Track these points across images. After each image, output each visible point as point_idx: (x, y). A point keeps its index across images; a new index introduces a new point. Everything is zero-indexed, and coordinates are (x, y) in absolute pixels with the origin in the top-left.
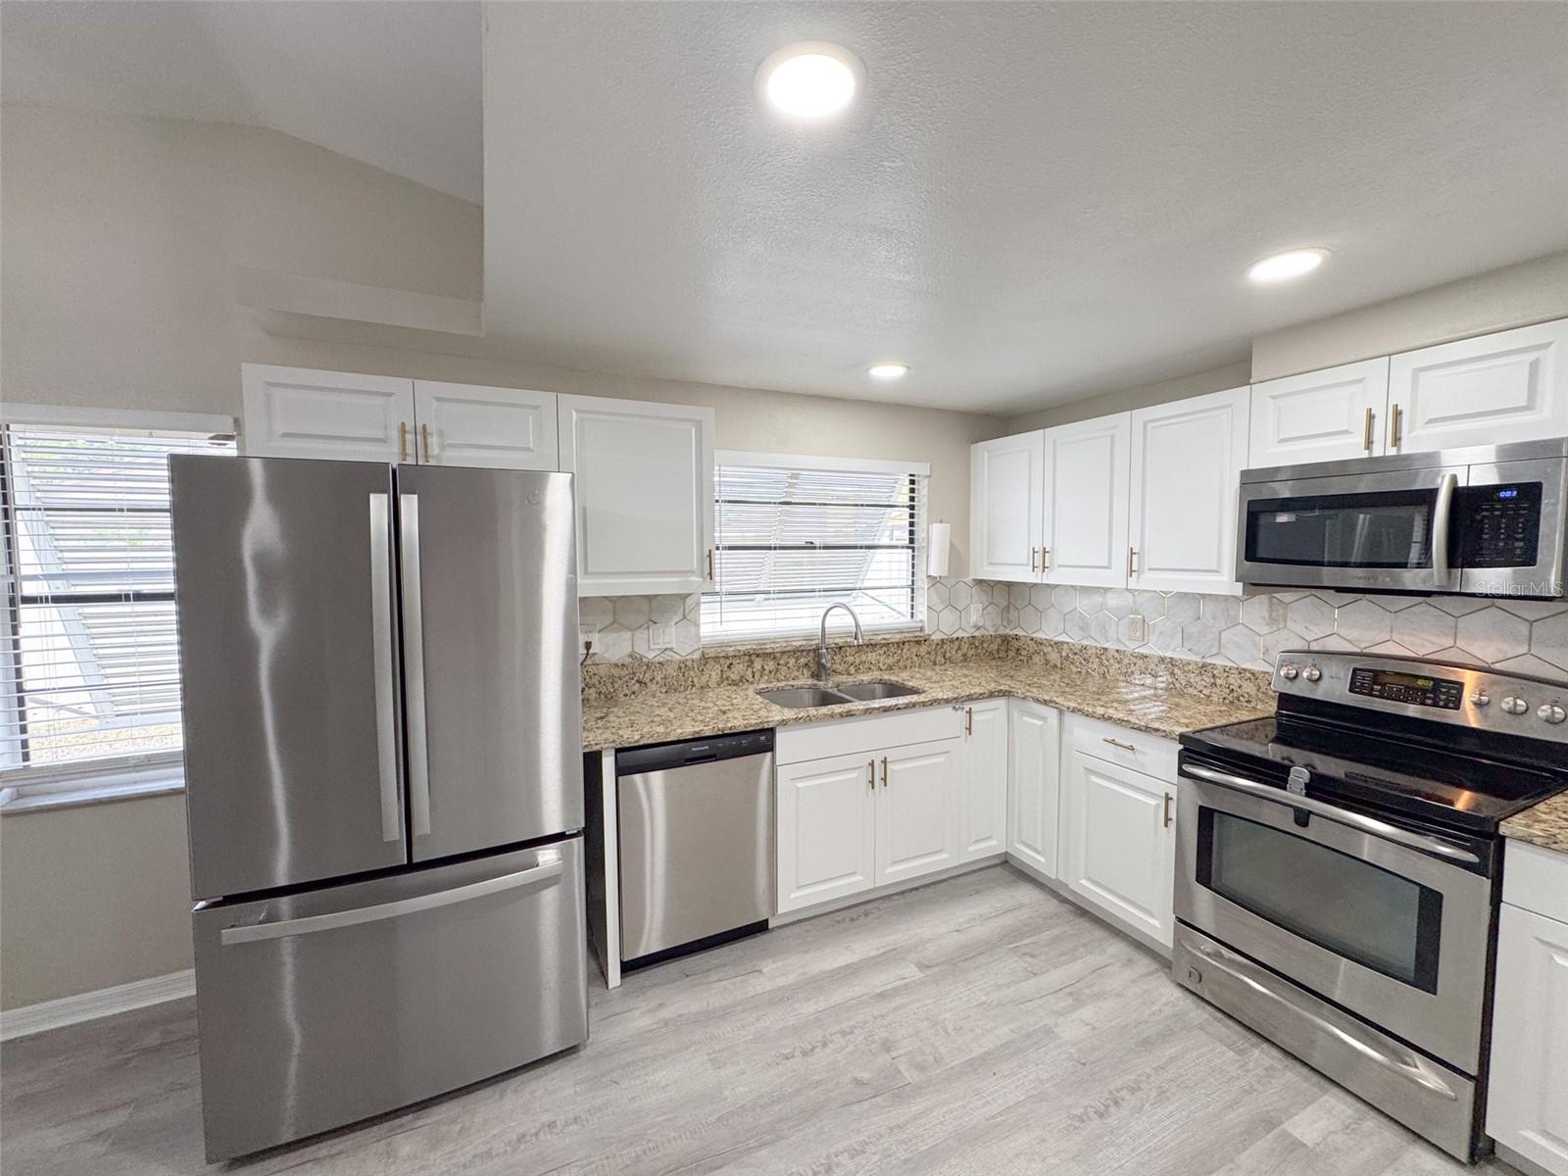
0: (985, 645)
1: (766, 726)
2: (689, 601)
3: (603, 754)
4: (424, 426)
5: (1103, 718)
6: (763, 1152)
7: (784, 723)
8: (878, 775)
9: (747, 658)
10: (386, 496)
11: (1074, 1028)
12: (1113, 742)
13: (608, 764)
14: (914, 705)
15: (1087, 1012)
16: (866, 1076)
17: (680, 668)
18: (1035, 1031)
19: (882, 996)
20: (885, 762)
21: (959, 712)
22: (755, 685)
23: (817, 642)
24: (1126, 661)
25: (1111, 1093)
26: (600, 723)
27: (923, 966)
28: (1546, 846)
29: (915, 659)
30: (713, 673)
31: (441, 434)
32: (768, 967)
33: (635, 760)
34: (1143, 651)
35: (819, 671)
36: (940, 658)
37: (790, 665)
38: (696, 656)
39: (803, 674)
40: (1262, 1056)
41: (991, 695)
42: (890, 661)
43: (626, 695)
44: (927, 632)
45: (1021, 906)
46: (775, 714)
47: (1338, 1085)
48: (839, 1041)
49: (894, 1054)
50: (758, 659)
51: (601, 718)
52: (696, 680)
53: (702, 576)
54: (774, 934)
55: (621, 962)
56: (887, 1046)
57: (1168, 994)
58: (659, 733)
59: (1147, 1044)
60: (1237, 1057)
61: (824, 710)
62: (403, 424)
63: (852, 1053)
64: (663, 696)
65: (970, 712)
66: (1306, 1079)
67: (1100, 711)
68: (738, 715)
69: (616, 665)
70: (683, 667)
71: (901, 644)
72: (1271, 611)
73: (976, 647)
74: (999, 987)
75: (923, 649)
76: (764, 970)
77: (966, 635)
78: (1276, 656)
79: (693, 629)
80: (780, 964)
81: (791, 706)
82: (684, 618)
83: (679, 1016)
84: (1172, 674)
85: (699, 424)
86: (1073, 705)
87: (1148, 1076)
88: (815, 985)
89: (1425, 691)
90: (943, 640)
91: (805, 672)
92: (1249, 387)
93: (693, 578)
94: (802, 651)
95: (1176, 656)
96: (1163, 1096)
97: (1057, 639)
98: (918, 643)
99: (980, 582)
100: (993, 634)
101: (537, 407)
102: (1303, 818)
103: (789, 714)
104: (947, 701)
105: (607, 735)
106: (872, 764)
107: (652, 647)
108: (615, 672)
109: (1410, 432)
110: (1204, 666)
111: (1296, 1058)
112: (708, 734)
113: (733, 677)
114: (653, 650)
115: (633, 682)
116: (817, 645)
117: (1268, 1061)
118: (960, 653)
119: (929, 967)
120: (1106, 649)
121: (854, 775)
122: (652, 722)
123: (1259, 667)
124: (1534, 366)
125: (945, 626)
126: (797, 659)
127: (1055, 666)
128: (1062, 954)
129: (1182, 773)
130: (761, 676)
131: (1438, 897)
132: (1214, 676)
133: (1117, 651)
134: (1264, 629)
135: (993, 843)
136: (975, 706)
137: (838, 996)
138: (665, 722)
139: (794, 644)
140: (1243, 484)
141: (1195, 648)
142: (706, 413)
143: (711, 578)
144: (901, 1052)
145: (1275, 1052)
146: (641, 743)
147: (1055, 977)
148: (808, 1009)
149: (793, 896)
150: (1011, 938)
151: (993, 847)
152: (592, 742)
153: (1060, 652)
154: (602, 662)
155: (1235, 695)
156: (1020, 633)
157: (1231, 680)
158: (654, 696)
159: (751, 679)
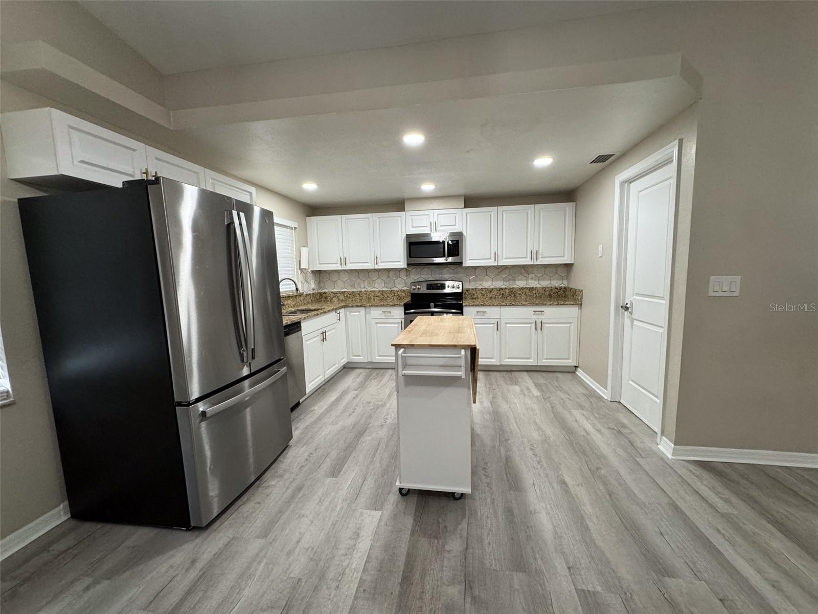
0: (316, 296)
1: (298, 321)
4: (156, 173)
5: (381, 306)
8: (324, 337)
12: (384, 312)
16: (371, 408)
19: (355, 398)
20: (325, 332)
21: (336, 313)
24: (368, 294)
28: (469, 306)
29: (300, 302)
34: (373, 289)
44: (301, 291)
45: (361, 372)
48: (357, 407)
62: (147, 170)
63: (363, 407)
65: (339, 313)
67: (380, 304)
71: (296, 296)
72: (406, 273)
73: (314, 297)
78: (409, 284)
84: (383, 295)
86: (370, 304)
88: (334, 404)
89: (438, 287)
90: (306, 295)
92: (404, 212)
95: (384, 289)
97: (342, 291)
98: (300, 296)
99: (313, 271)
100: (317, 291)
101: (197, 173)
106: (323, 333)
109: (438, 227)
110: (392, 290)
118: (310, 299)
119: (357, 389)
120: (361, 291)
123: (405, 288)
124: (455, 216)
125: (305, 289)
129: (405, 314)
132: (394, 293)
133: (365, 291)
134: (405, 278)
136: (341, 311)
137: (343, 403)
140: (406, 238)
141: (388, 286)
142: (253, 189)
148: (340, 407)
149: (309, 386)
150: (367, 378)
153: (344, 295)
155: (401, 297)
157: (399, 293)
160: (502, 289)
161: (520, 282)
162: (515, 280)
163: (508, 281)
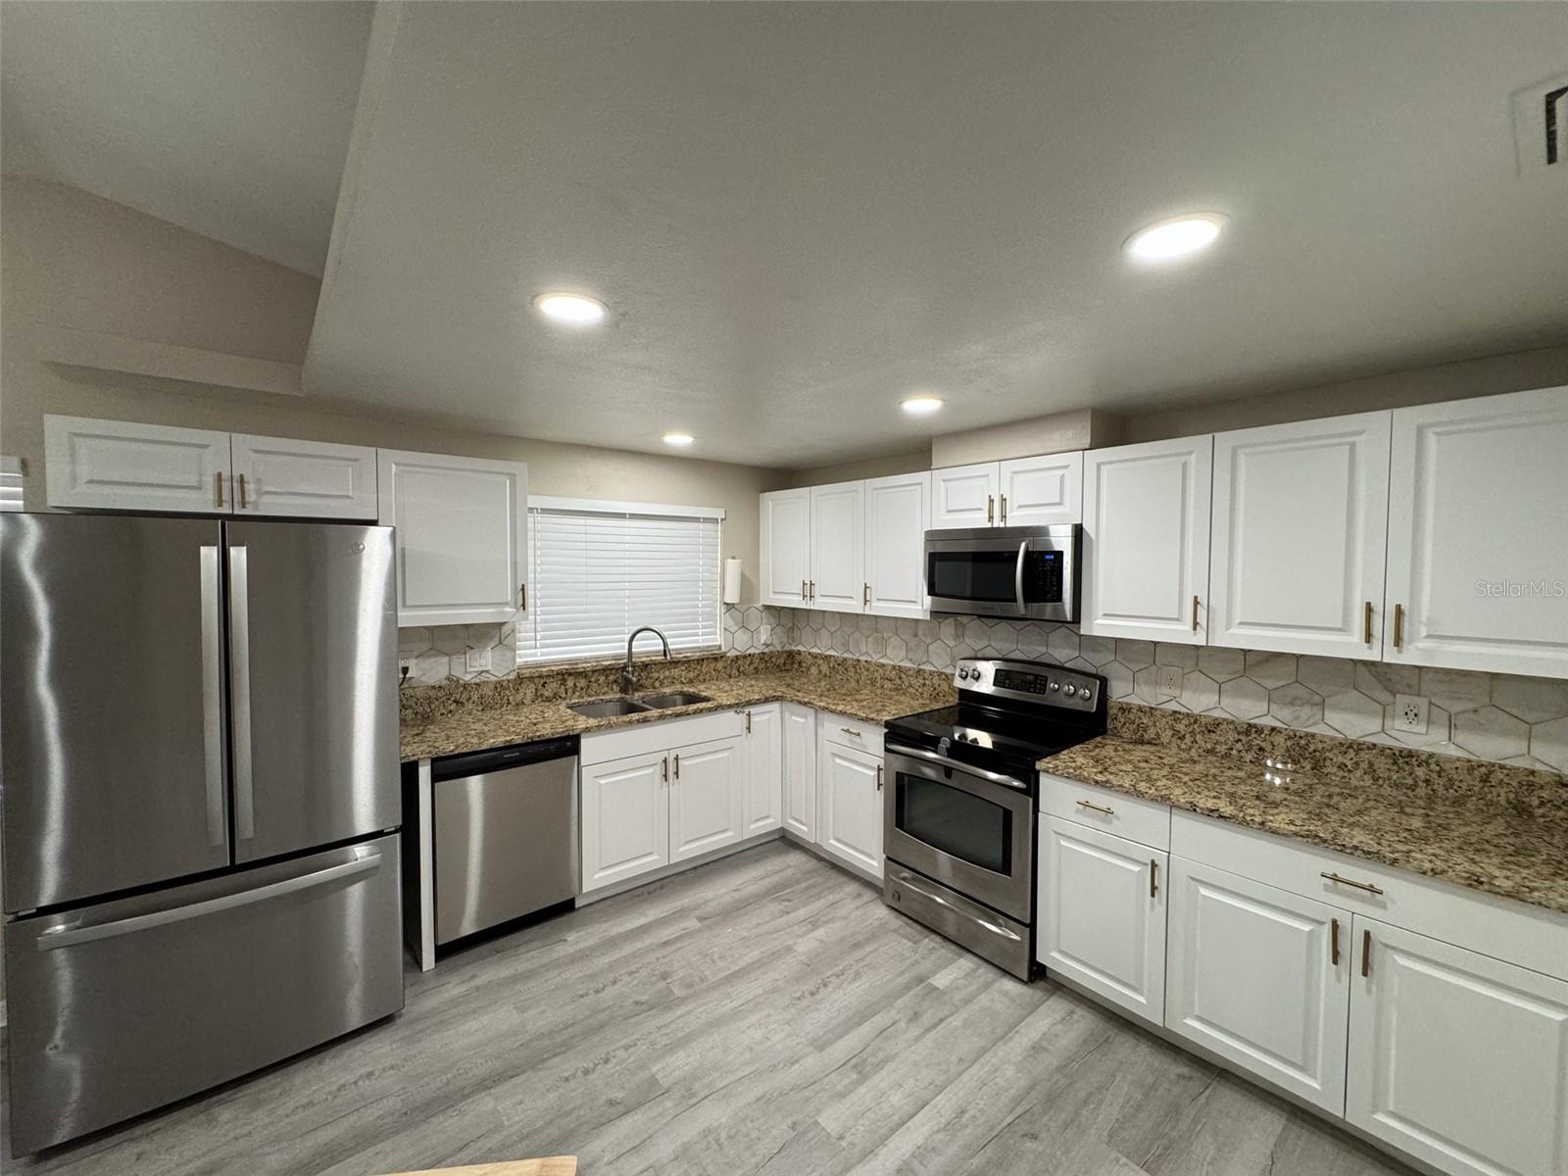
0: (773, 660)
1: (571, 733)
2: (505, 629)
3: (420, 764)
4: (242, 476)
5: (842, 713)
6: (557, 1060)
7: (587, 730)
8: (670, 769)
9: (560, 677)
10: (216, 548)
11: (806, 945)
12: (848, 731)
13: (425, 773)
14: (701, 711)
15: (820, 933)
16: (643, 998)
17: (496, 688)
18: (779, 950)
19: (666, 944)
20: (677, 759)
21: (740, 715)
22: (568, 701)
23: (625, 661)
24: (872, 669)
25: (822, 980)
26: (417, 739)
27: (701, 919)
28: (1053, 774)
29: (714, 673)
30: (529, 691)
31: (258, 481)
32: (571, 937)
33: (449, 768)
34: (882, 661)
35: (626, 686)
36: (734, 672)
37: (601, 681)
38: (512, 676)
39: (612, 689)
40: (930, 942)
41: (767, 700)
42: (691, 675)
43: (442, 714)
44: (723, 650)
45: (789, 867)
46: (582, 722)
47: (969, 951)
48: (626, 978)
49: (669, 981)
50: (571, 678)
51: (417, 735)
52: (511, 698)
53: (516, 607)
54: (581, 911)
55: (436, 945)
56: (664, 977)
57: (880, 912)
58: (474, 744)
59: (857, 945)
60: (913, 945)
61: (626, 718)
62: (220, 475)
63: (636, 985)
64: (479, 713)
65: (749, 715)
66: (953, 951)
67: (840, 708)
68: (548, 726)
69: (433, 687)
70: (499, 686)
71: (700, 661)
72: (956, 630)
73: (766, 662)
74: (759, 925)
75: (720, 665)
76: (569, 939)
77: (757, 652)
79: (509, 654)
80: (583, 933)
81: (595, 717)
82: (500, 643)
83: (490, 982)
84: (900, 678)
85: (513, 477)
86: (822, 704)
87: (851, 965)
88: (612, 943)
89: (1030, 683)
90: (737, 657)
91: (614, 687)
92: (929, 472)
93: (507, 609)
94: (612, 669)
95: (902, 664)
96: (858, 975)
97: (828, 653)
98: (716, 659)
99: (767, 608)
100: (779, 649)
101: (356, 460)
102: (948, 771)
103: (592, 722)
104: (730, 706)
105: (424, 747)
106: (665, 761)
107: (468, 670)
108: (432, 693)
109: (1011, 511)
110: (919, 671)
111: (951, 941)
112: (519, 742)
113: (546, 694)
114: (470, 673)
115: (450, 702)
116: (625, 664)
117: (932, 944)
118: (752, 667)
119: (706, 919)
120: (859, 661)
121: (651, 770)
122: (467, 735)
123: (949, 670)
124: (1062, 477)
125: (741, 643)
126: (607, 676)
127: (825, 675)
128: (810, 897)
129: (887, 750)
130: (574, 693)
131: (1011, 812)
132: (924, 679)
133: (866, 661)
134: (952, 643)
135: (771, 820)
136: (753, 710)
137: (627, 949)
138: (480, 735)
139: (604, 663)
140: (927, 541)
141: (914, 658)
142: (520, 468)
143: (524, 609)
144: (675, 978)
145: (938, 939)
146: (456, 752)
147: (802, 913)
148: (603, 961)
149: (596, 876)
150: (774, 892)
151: (771, 824)
152: (410, 754)
153: (828, 664)
154: (419, 685)
155: (936, 691)
156: (801, 648)
157: (934, 681)
158: (470, 714)
159: (563, 695)
160: (1259, 730)
161: (1349, 717)
162: (1322, 705)
163: (1291, 704)
